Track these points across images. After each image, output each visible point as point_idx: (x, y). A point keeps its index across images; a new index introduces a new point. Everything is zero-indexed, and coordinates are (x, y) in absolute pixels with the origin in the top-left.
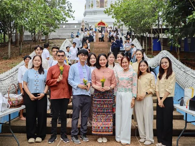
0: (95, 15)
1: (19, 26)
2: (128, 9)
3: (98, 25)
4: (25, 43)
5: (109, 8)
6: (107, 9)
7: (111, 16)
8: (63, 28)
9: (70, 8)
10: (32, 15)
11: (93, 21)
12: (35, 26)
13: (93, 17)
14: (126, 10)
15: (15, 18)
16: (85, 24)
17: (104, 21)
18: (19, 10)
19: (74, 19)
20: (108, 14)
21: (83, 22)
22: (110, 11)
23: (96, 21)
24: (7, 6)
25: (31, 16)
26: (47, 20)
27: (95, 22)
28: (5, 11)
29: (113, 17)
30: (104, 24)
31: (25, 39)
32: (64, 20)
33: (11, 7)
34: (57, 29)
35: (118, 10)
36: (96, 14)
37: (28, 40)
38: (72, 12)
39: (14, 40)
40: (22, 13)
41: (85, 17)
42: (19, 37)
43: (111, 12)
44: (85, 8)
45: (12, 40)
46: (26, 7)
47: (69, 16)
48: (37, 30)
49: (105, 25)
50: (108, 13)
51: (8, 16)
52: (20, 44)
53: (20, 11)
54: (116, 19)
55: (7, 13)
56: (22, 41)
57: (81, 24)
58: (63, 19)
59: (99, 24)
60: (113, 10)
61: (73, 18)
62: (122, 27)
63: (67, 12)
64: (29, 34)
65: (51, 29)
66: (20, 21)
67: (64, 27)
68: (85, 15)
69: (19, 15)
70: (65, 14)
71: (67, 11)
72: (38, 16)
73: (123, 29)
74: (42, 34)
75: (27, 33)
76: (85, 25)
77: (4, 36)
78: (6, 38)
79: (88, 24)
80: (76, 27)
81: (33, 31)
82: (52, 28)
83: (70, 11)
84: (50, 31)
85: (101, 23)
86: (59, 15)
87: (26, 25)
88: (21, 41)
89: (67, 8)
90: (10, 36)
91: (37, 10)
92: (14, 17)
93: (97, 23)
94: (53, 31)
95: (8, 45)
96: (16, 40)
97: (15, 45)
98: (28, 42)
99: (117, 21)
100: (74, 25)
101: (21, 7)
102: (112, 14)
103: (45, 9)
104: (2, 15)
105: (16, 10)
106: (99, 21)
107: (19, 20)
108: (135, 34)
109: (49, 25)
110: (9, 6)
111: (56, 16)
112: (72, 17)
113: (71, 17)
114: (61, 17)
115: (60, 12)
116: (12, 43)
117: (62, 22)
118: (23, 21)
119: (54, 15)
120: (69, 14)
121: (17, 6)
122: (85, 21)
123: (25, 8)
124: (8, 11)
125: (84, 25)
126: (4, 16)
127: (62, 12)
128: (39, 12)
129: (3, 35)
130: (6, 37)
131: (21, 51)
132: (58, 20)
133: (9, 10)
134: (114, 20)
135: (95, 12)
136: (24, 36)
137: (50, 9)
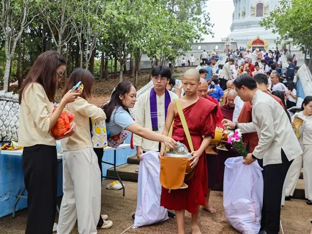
0: (248, 29)
1: (134, 49)
2: (299, 18)
3: (252, 44)
4: (142, 73)
5: (267, 18)
6: (264, 20)
7: (271, 30)
8: (197, 49)
9: (207, 20)
10: (152, 32)
11: (245, 38)
12: (155, 48)
13: (244, 32)
14: (295, 19)
15: (129, 38)
16: (231, 43)
17: (262, 38)
18: (135, 27)
19: (213, 37)
20: (265, 27)
21: (227, 39)
22: (269, 23)
23: (249, 38)
24: (120, 23)
25: (151, 34)
26: (174, 38)
27: (248, 40)
28: (117, 30)
29: (274, 32)
30: (262, 42)
31: (142, 66)
32: (198, 39)
33: (125, 24)
34: (188, 51)
35: (281, 21)
36: (250, 27)
37: (148, 68)
38: (211, 26)
39: (128, 69)
40: (138, 31)
41: (233, 33)
42: (134, 65)
43: (271, 24)
44: (233, 18)
45: (125, 67)
46: (144, 22)
47: (206, 32)
48: (158, 53)
49: (264, 44)
50: (265, 25)
51: (121, 36)
52: (135, 73)
53: (136, 29)
54: (279, 34)
55: (119, 32)
56: (139, 69)
57: (224, 43)
58: (197, 37)
59: (255, 42)
60: (274, 21)
61: (213, 35)
62: (290, 47)
63: (202, 26)
64: (148, 59)
65: (179, 52)
66: (136, 42)
67: (199, 47)
68: (232, 29)
69: (135, 34)
70: (200, 30)
71: (203, 24)
72: (159, 34)
73: (291, 49)
74: (167, 60)
75: (145, 58)
76: (230, 44)
77: (116, 63)
78: (118, 66)
79: (235, 43)
80: (217, 47)
81: (152, 55)
82: (180, 51)
83: (208, 25)
84: (178, 55)
85: (258, 41)
86: (190, 32)
87: (143, 47)
88: (137, 70)
89: (203, 21)
90: (123, 62)
91: (158, 26)
92: (129, 37)
93: (251, 42)
94: (182, 54)
95: (119, 76)
96: (131, 68)
97: (130, 75)
98: (148, 71)
99: (280, 38)
100: (213, 45)
101: (137, 23)
102: (272, 27)
103: (171, 24)
104: (113, 34)
105: (130, 27)
106: (254, 38)
107: (134, 41)
108: (311, 56)
109: (176, 46)
110: (122, 23)
111: (186, 33)
112: (211, 33)
113: (209, 33)
114: (193, 33)
115: (192, 28)
116: (125, 72)
117: (195, 42)
118: (139, 42)
119: (183, 32)
120: (205, 29)
121: (132, 22)
122: (230, 39)
123: (143, 24)
124: (121, 30)
125: (228, 45)
126: (116, 36)
127: (195, 27)
128: (162, 28)
129: (114, 61)
130: (118, 64)
131: (136, 83)
132: (189, 38)
133: (122, 28)
134: (277, 35)
135: (248, 25)
136: (141, 63)
137: (178, 23)
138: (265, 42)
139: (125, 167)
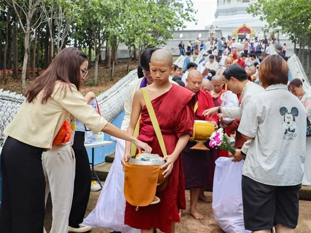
0: (234, 16)
1: (110, 36)
2: (288, 4)
3: (238, 32)
4: (119, 62)
5: (255, 4)
6: (251, 6)
7: (258, 17)
8: (179, 37)
9: (190, 6)
11: (230, 26)
12: (134, 36)
13: (229, 19)
14: (284, 5)
15: (105, 25)
16: (216, 31)
17: (249, 26)
18: (112, 13)
19: (196, 24)
20: (253, 14)
21: (212, 27)
22: (257, 9)
23: (235, 25)
24: (95, 8)
25: (129, 20)
26: (154, 25)
27: (233, 28)
28: (92, 16)
29: (261, 19)
30: (248, 31)
31: (119, 55)
32: (180, 26)
33: (101, 8)
34: (169, 39)
35: (269, 7)
36: (236, 14)
37: (125, 57)
38: (194, 13)
39: (103, 58)
40: (115, 17)
41: (217, 20)
42: (110, 54)
43: (258, 11)
44: (218, 3)
45: (100, 57)
46: (122, 8)
47: (188, 19)
48: (137, 41)
50: (252, 12)
51: (96, 23)
52: (112, 63)
53: (113, 14)
54: (267, 21)
55: (95, 18)
56: (116, 59)
57: (208, 31)
58: (179, 24)
59: (241, 30)
60: (262, 7)
61: (196, 22)
62: (278, 36)
63: (185, 12)
64: (126, 48)
65: (160, 41)
66: (112, 29)
67: (181, 35)
68: (216, 16)
69: (111, 20)
70: (182, 16)
71: (186, 10)
72: (138, 21)
73: (280, 39)
75: (122, 47)
76: (214, 32)
77: (90, 51)
78: (92, 55)
79: (219, 31)
80: (200, 35)
81: (130, 43)
82: (161, 39)
83: (191, 11)
84: (158, 44)
85: (245, 30)
86: (172, 19)
87: (120, 35)
88: (114, 60)
89: (186, 7)
90: (98, 51)
91: (137, 11)
92: (104, 23)
93: (237, 30)
94: (162, 42)
95: (95, 66)
96: (107, 57)
97: (105, 65)
98: (125, 60)
99: (268, 26)
100: (197, 33)
101: (114, 8)
102: (260, 14)
103: (151, 9)
104: (88, 20)
105: (107, 13)
106: (240, 26)
107: (111, 28)
108: (300, 46)
109: (156, 33)
110: (98, 7)
111: (167, 19)
112: (194, 20)
113: (192, 20)
114: (175, 20)
115: (174, 14)
116: (100, 62)
117: (176, 29)
118: (116, 29)
119: (164, 19)
120: (188, 15)
121: (109, 7)
122: (215, 26)
123: (120, 9)
124: (96, 15)
125: (212, 34)
126: (90, 23)
127: (177, 13)
128: (141, 14)
129: (88, 49)
130: (92, 53)
131: (113, 74)
132: (170, 25)
133: (97, 14)
134: (265, 23)
135: (234, 11)
136: (118, 52)
137: (158, 9)
138: (252, 30)
139: (103, 166)
